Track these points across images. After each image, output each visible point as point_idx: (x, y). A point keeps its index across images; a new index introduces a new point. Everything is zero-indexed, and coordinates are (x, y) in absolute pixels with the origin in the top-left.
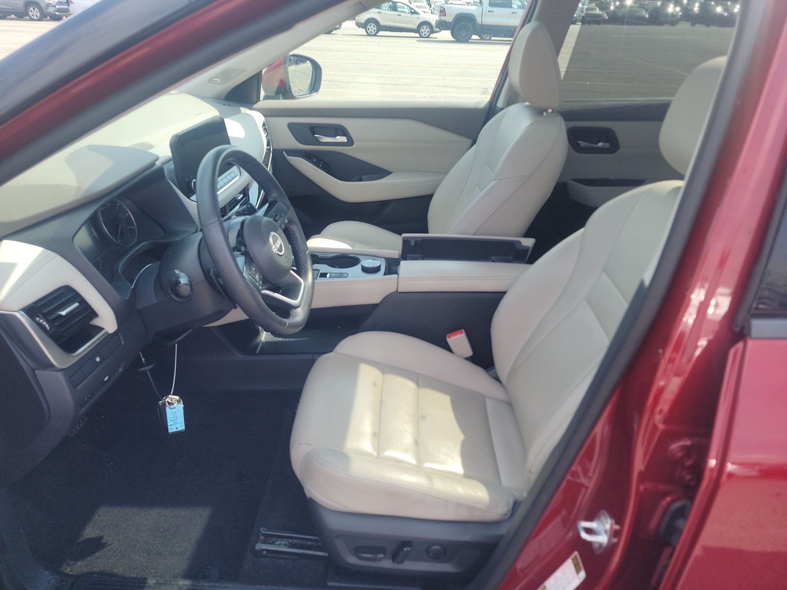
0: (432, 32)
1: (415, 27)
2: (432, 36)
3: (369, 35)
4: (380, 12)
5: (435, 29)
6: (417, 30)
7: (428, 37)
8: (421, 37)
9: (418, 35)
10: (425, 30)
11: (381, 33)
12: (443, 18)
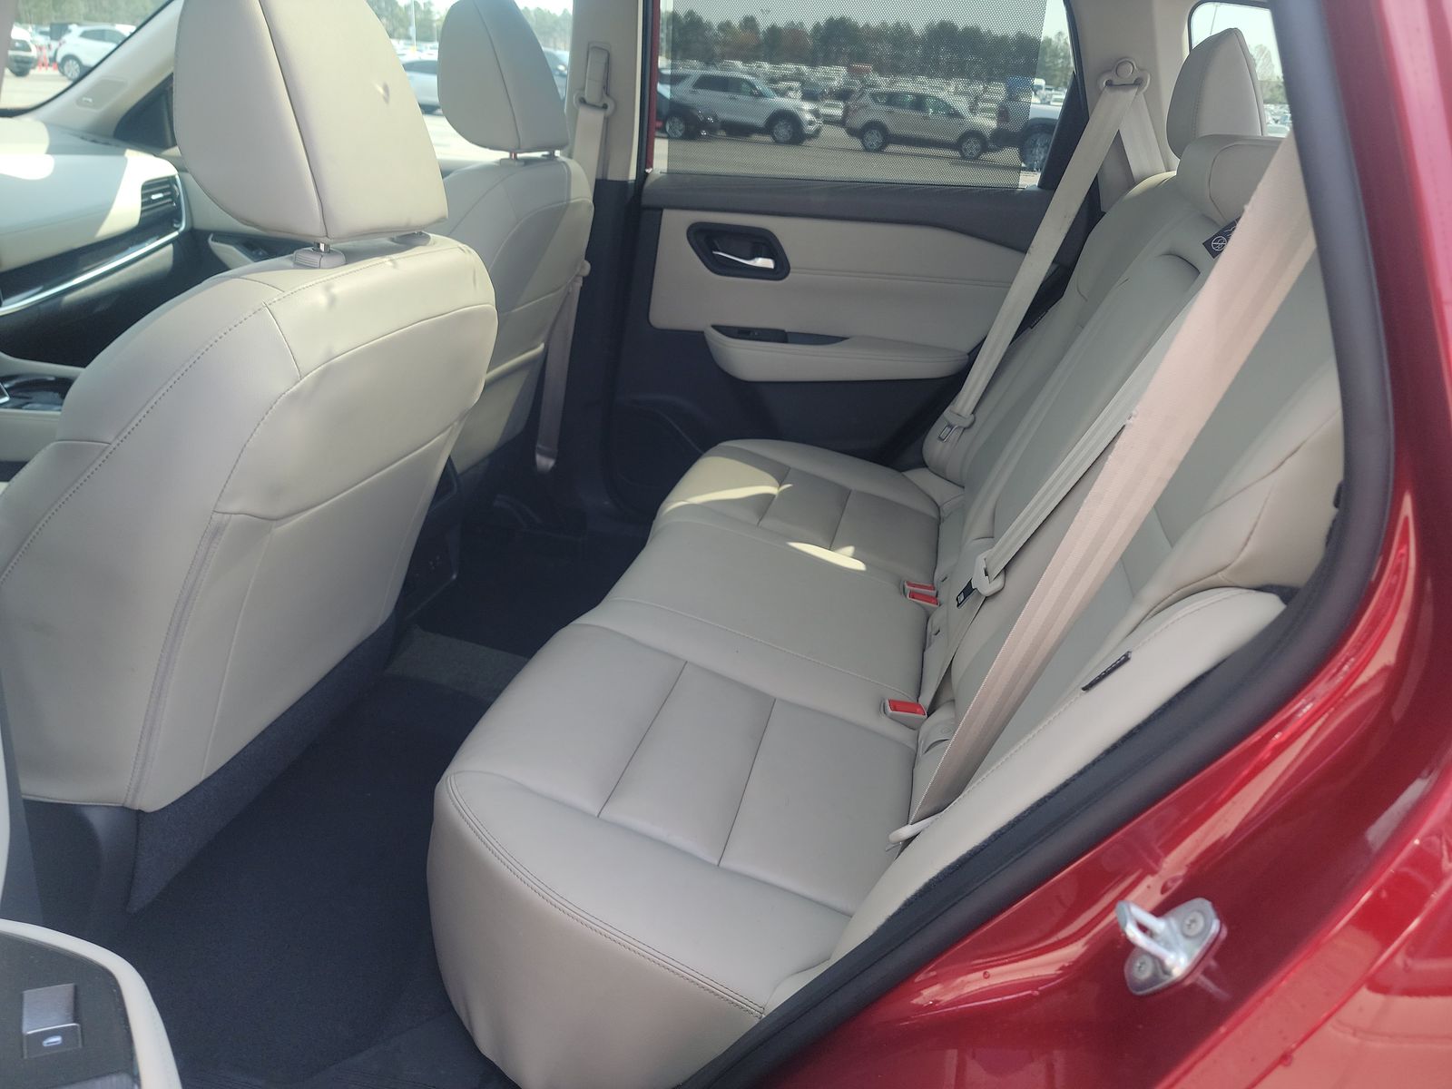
0: (985, 149)
1: (953, 139)
2: (984, 156)
3: (867, 150)
4: (890, 112)
5: (991, 145)
6: (956, 146)
7: (976, 158)
8: (964, 157)
9: (957, 154)
10: (972, 146)
11: (891, 148)
12: (1005, 126)
